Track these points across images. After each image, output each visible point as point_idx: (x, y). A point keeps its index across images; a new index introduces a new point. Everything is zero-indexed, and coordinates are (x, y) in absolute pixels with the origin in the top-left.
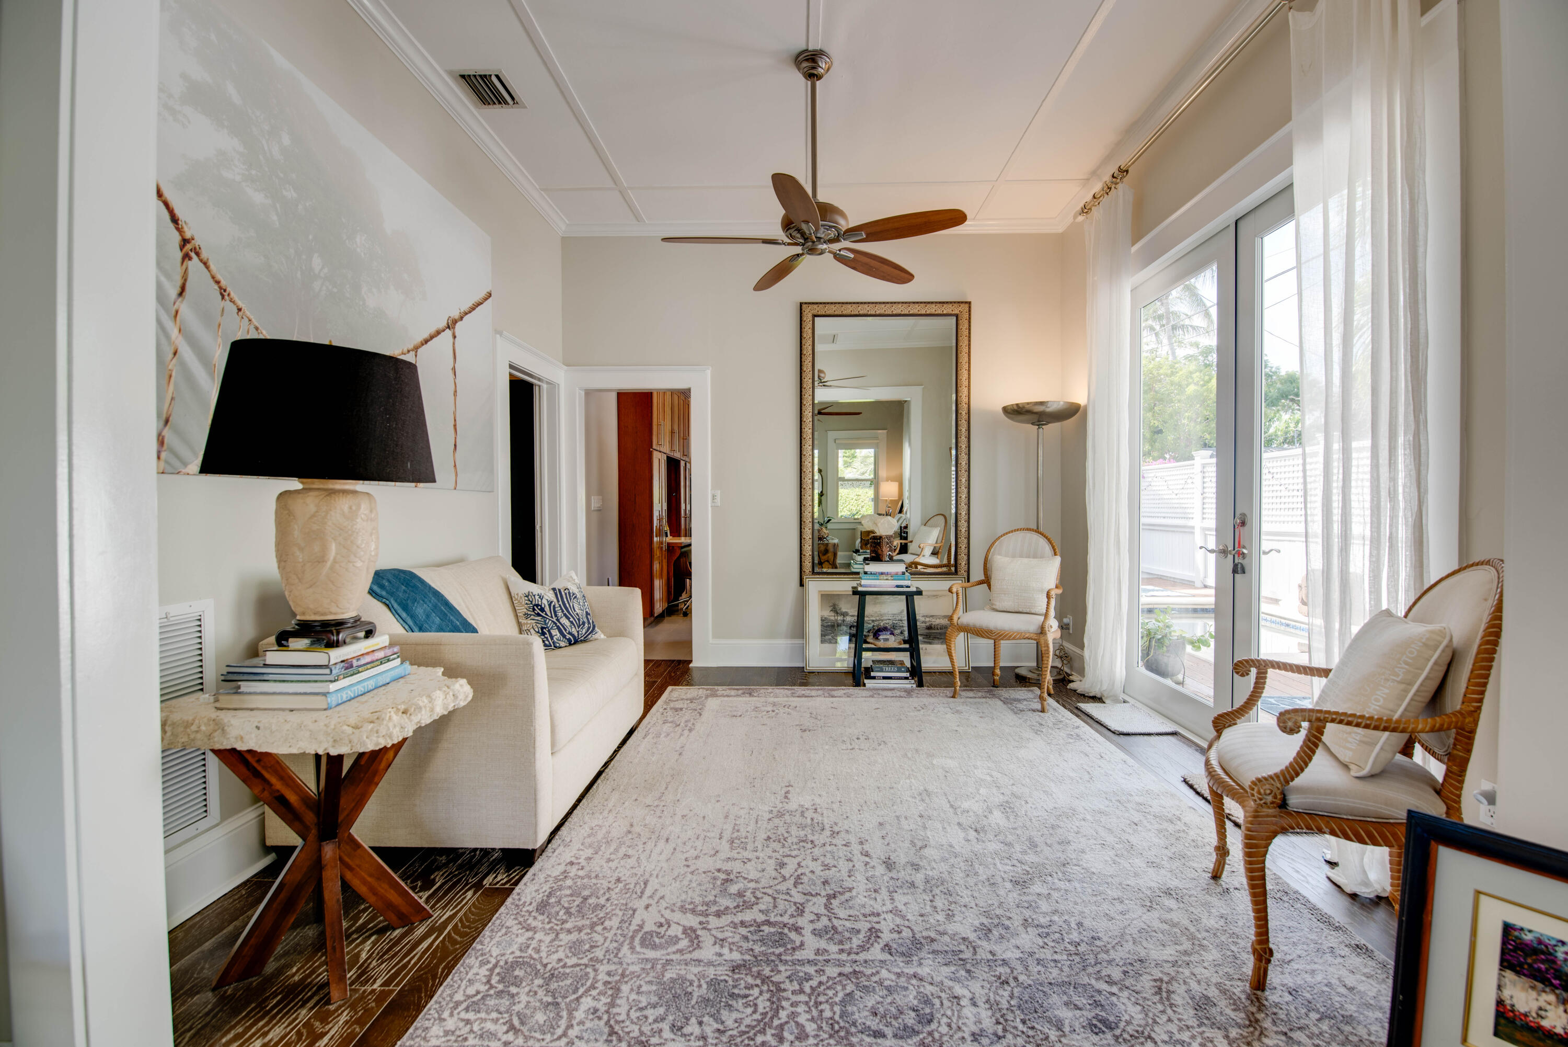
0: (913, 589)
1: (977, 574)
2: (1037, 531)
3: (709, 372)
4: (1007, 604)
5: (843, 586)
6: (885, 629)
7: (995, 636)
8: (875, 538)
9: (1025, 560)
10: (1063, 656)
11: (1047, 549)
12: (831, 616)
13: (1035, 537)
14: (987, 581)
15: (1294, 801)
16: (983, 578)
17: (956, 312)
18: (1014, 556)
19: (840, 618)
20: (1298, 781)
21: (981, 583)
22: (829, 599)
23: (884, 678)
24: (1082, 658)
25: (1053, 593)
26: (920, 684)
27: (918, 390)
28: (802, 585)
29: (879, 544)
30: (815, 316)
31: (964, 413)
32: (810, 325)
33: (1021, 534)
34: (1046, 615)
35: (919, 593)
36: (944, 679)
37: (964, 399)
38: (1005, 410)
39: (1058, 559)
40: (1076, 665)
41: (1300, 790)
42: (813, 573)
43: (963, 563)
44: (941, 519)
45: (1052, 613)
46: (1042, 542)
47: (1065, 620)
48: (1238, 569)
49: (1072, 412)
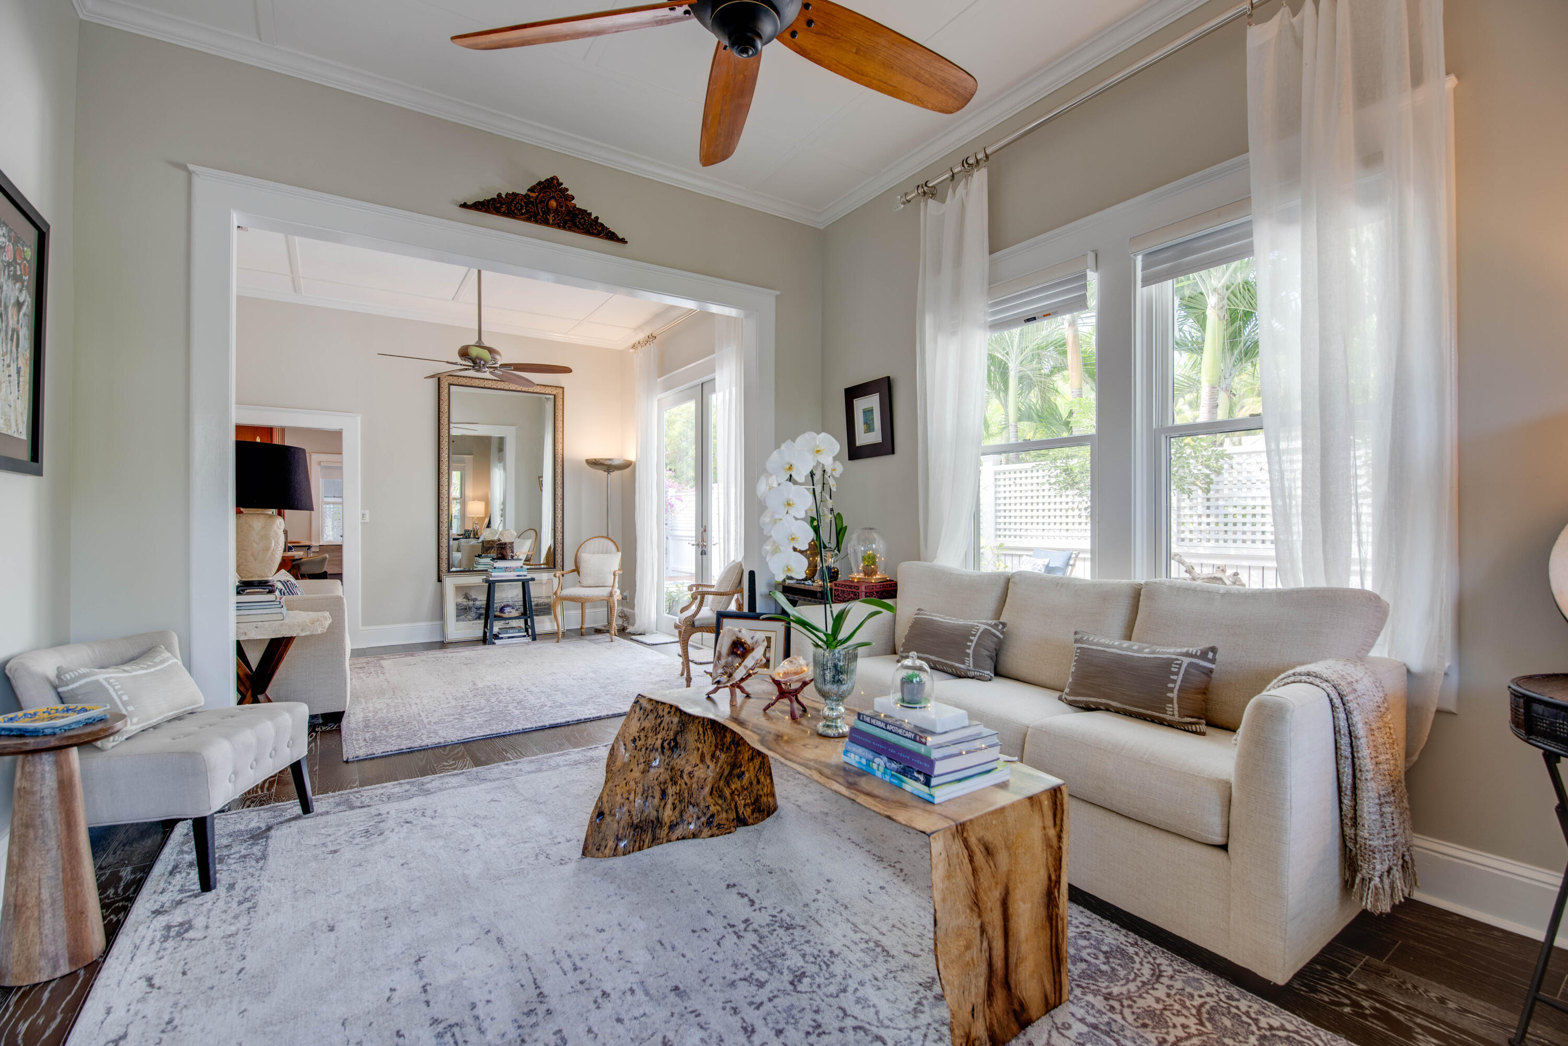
0: (529, 577)
1: (569, 565)
2: (607, 538)
3: (359, 418)
4: (589, 581)
5: (477, 580)
6: (508, 606)
7: (582, 602)
8: (501, 544)
9: (601, 555)
10: (624, 616)
11: (613, 548)
12: (465, 602)
13: (606, 541)
14: (577, 570)
15: (696, 623)
16: (574, 568)
17: (554, 393)
18: (594, 553)
19: (471, 603)
20: (698, 617)
21: (573, 571)
22: (463, 591)
23: (509, 637)
24: (634, 615)
25: (617, 573)
26: (534, 639)
27: (513, 429)
28: (440, 580)
29: (504, 548)
30: (450, 384)
31: (559, 460)
32: (446, 391)
33: (597, 540)
34: (613, 586)
35: (533, 579)
36: (552, 636)
37: (559, 451)
38: (588, 462)
39: (620, 554)
40: (631, 621)
41: (699, 620)
42: (449, 571)
43: (559, 559)
44: (533, 533)
45: (617, 585)
46: (611, 544)
47: (625, 594)
48: (703, 553)
49: (627, 465)
